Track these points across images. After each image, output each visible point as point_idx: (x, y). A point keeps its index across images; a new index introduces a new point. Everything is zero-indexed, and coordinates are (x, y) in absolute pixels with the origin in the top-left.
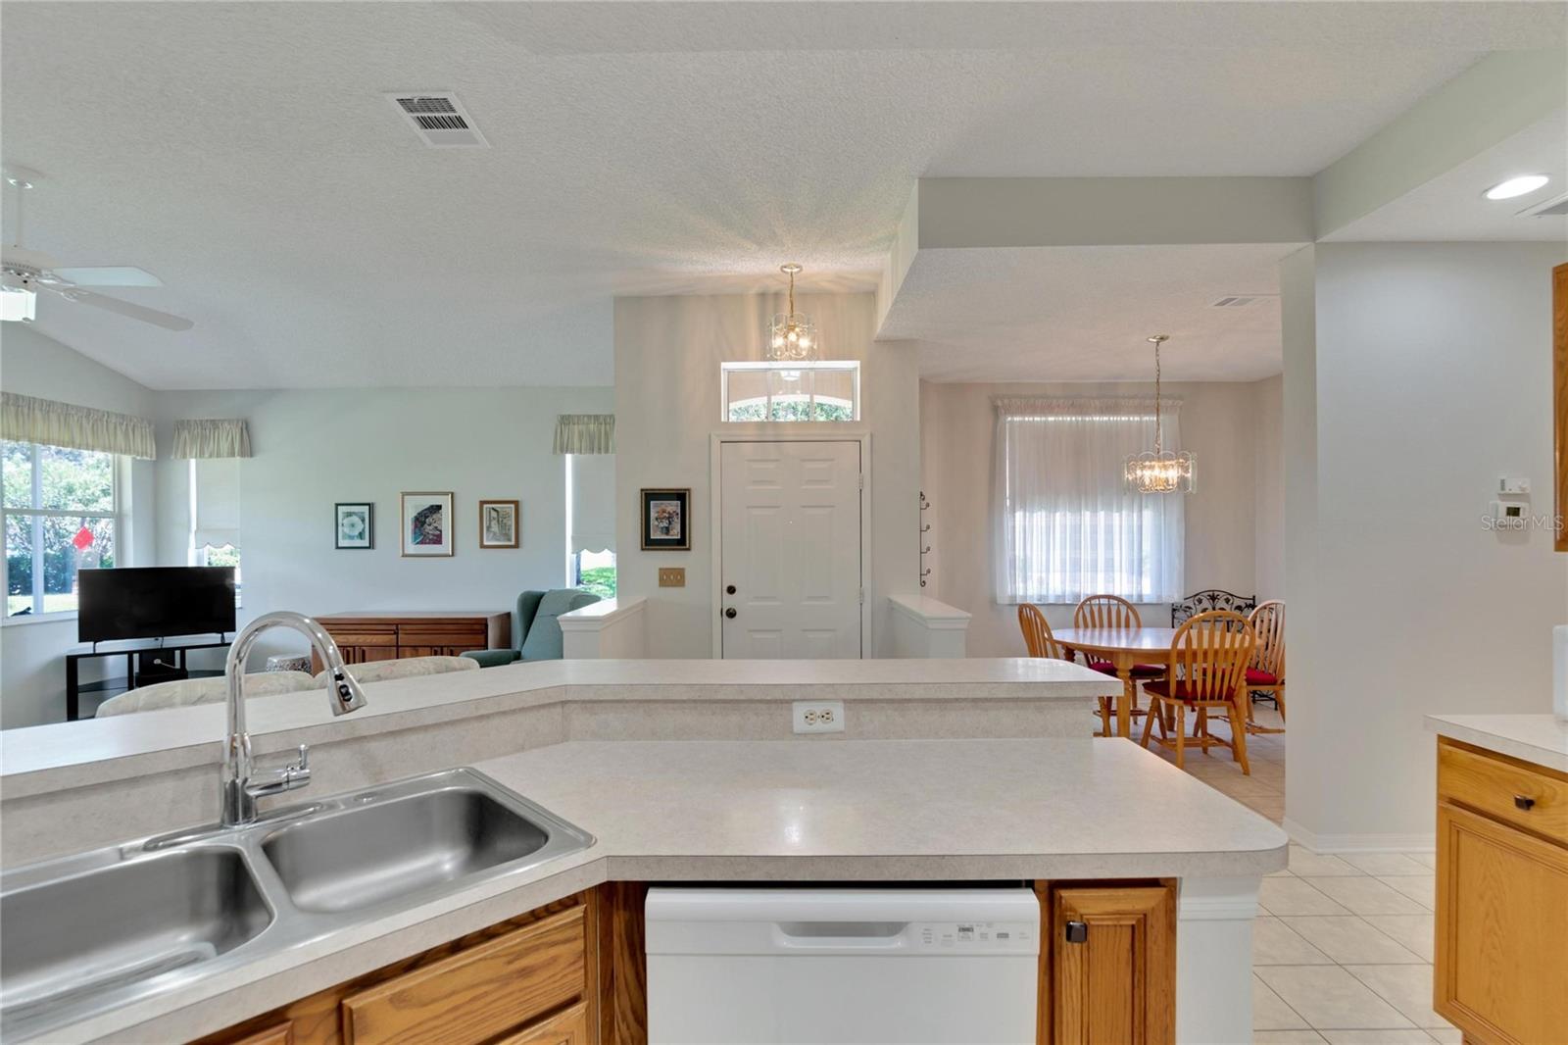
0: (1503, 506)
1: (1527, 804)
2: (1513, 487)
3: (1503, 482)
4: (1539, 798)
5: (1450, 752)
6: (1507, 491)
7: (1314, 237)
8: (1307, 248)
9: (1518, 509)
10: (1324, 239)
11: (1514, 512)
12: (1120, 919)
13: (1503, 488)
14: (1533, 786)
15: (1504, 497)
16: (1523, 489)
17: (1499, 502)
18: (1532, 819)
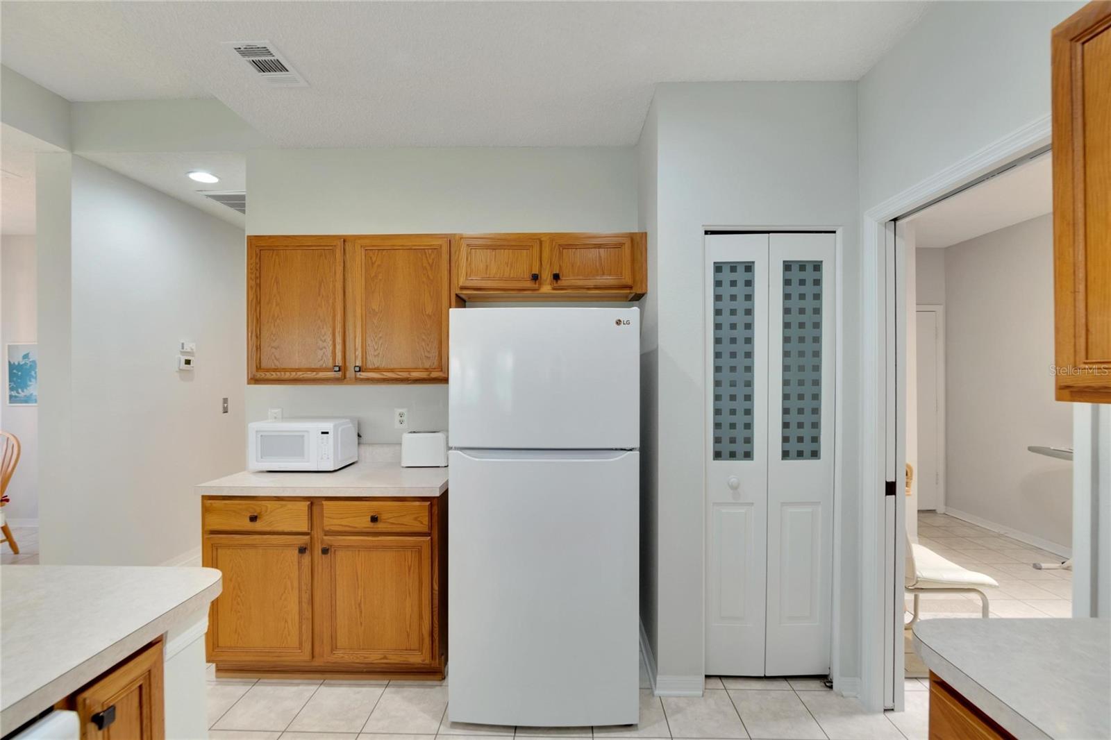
0: (183, 359)
1: (253, 519)
2: (187, 348)
3: (183, 344)
4: (260, 513)
5: (211, 503)
6: (185, 350)
7: (72, 148)
8: (67, 156)
9: (190, 361)
10: (76, 153)
11: (188, 362)
12: (130, 688)
13: (183, 348)
14: (255, 507)
15: (183, 353)
16: (192, 349)
17: (181, 356)
18: (258, 526)
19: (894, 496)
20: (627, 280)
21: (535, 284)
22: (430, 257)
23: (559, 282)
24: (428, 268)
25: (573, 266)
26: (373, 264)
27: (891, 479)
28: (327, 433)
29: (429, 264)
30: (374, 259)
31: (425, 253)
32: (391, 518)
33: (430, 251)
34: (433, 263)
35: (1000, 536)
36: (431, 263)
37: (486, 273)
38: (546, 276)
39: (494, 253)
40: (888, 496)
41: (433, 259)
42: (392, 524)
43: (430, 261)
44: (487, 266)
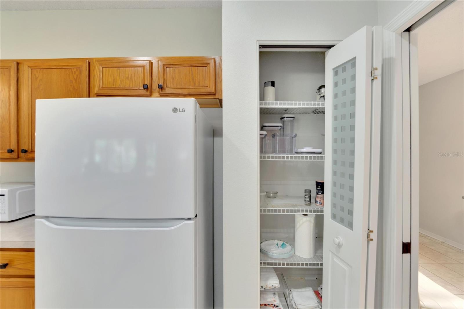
19: (409, 254)
20: (212, 90)
21: (147, 92)
22: (75, 73)
23: (163, 91)
24: (74, 81)
25: (173, 79)
26: (36, 79)
27: (407, 241)
28: (3, 195)
29: (74, 78)
30: (37, 75)
31: (72, 72)
32: (18, 264)
33: (75, 69)
34: (77, 78)
35: (443, 244)
36: (75, 78)
37: (114, 85)
38: (155, 86)
39: (118, 71)
40: (404, 254)
41: (77, 76)
42: (20, 269)
43: (75, 77)
44: (114, 80)
